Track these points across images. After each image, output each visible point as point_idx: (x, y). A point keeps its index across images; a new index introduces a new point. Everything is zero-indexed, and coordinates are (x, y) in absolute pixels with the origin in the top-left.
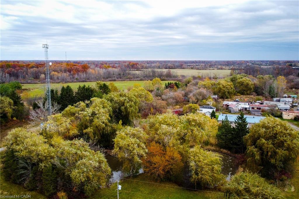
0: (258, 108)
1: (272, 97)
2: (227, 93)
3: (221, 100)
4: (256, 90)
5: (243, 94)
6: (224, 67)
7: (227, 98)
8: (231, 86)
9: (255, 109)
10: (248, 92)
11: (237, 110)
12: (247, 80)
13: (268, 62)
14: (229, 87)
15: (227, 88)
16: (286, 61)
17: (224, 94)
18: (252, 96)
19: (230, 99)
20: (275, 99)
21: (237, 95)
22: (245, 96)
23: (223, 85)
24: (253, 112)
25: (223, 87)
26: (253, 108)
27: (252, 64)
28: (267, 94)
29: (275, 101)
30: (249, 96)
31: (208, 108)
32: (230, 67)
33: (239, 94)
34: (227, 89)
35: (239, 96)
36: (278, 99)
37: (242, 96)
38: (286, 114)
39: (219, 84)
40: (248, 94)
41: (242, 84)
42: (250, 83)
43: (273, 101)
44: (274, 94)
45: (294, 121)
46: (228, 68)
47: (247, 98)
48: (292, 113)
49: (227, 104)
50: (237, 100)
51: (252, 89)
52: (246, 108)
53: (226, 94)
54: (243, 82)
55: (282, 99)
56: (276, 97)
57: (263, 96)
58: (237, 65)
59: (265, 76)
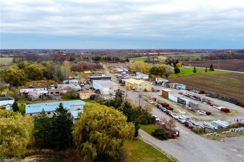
0: (56, 93)
1: (62, 80)
2: (19, 80)
3: (14, 88)
4: (45, 75)
5: (34, 79)
6: (3, 55)
7: (20, 85)
8: (23, 73)
9: (54, 93)
10: (39, 77)
11: (38, 97)
12: (36, 66)
13: (41, 50)
14: (21, 74)
15: (19, 75)
16: (54, 49)
17: (16, 81)
18: (43, 81)
19: (23, 86)
20: (64, 82)
21: (29, 81)
22: (36, 81)
23: (14, 73)
24: (54, 97)
25: (15, 75)
26: (52, 93)
27: (28, 52)
28: (56, 77)
29: (65, 84)
30: (40, 81)
31: (6, 100)
32: (9, 55)
33: (30, 80)
34: (19, 77)
35: (31, 81)
36: (67, 81)
37: (34, 81)
38: (83, 95)
39: (10, 72)
40: (39, 79)
41: (32, 70)
42: (40, 69)
43: (63, 84)
44: (63, 78)
45: (91, 100)
46: (8, 56)
47: (39, 83)
48: (87, 93)
49: (24, 92)
50: (30, 86)
51: (42, 74)
52: (45, 94)
53: (18, 82)
54: (34, 69)
55: (70, 81)
56: (65, 80)
57: (53, 80)
58: (15, 53)
59: (47, 62)
